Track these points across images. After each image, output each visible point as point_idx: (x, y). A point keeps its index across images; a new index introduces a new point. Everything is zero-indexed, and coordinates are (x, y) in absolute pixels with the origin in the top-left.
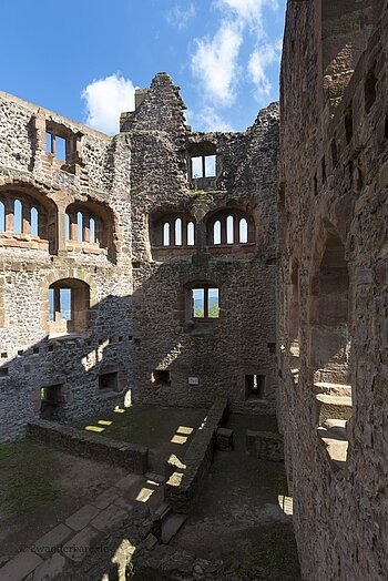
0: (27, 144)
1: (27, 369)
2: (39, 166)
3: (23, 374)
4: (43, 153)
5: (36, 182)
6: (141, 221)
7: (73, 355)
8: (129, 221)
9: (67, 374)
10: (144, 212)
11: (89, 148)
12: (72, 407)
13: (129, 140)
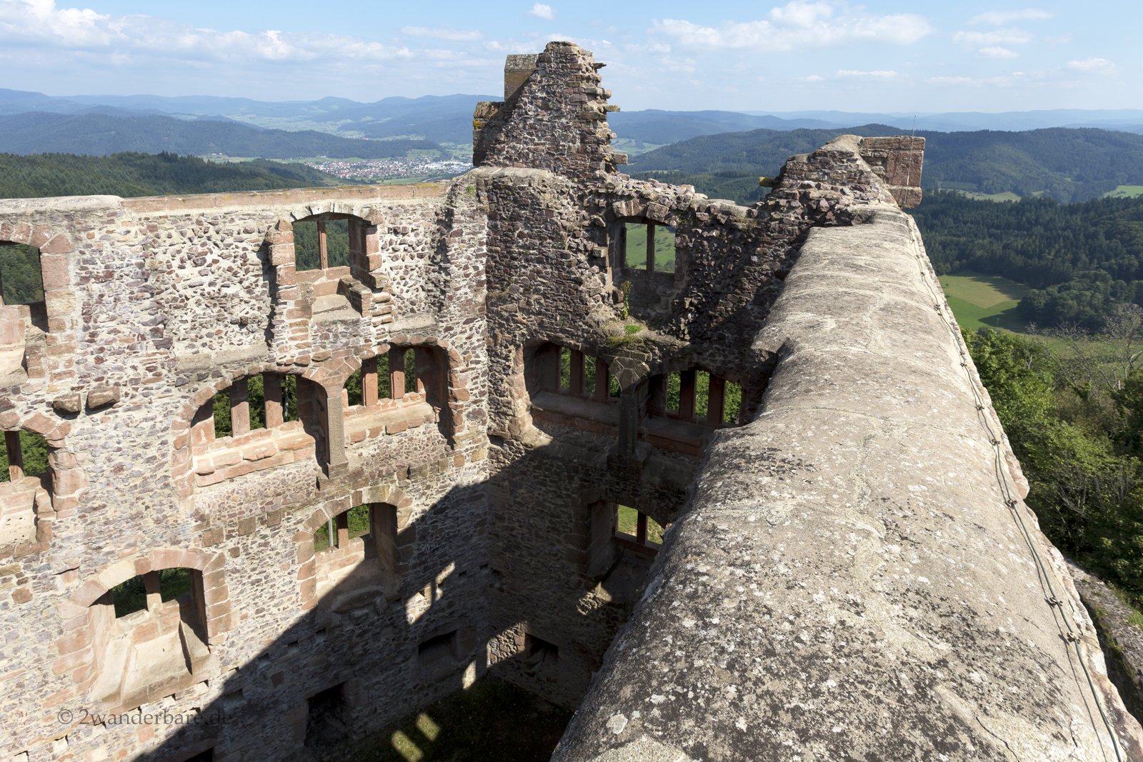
0: (261, 287)
1: (277, 679)
2: (285, 334)
3: (269, 690)
4: (291, 305)
5: (279, 364)
6: (507, 358)
7: (365, 632)
8: (484, 358)
9: (353, 665)
10: (513, 343)
11: (396, 232)
12: (366, 712)
13: (484, 194)
